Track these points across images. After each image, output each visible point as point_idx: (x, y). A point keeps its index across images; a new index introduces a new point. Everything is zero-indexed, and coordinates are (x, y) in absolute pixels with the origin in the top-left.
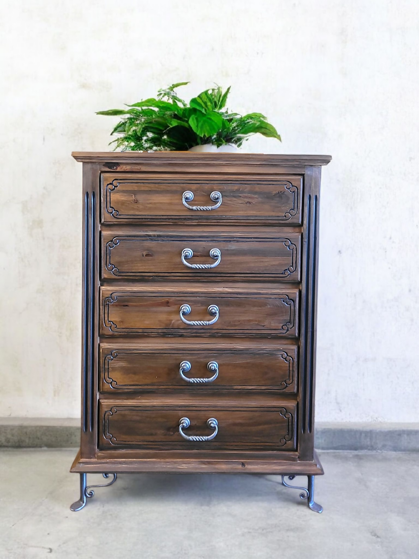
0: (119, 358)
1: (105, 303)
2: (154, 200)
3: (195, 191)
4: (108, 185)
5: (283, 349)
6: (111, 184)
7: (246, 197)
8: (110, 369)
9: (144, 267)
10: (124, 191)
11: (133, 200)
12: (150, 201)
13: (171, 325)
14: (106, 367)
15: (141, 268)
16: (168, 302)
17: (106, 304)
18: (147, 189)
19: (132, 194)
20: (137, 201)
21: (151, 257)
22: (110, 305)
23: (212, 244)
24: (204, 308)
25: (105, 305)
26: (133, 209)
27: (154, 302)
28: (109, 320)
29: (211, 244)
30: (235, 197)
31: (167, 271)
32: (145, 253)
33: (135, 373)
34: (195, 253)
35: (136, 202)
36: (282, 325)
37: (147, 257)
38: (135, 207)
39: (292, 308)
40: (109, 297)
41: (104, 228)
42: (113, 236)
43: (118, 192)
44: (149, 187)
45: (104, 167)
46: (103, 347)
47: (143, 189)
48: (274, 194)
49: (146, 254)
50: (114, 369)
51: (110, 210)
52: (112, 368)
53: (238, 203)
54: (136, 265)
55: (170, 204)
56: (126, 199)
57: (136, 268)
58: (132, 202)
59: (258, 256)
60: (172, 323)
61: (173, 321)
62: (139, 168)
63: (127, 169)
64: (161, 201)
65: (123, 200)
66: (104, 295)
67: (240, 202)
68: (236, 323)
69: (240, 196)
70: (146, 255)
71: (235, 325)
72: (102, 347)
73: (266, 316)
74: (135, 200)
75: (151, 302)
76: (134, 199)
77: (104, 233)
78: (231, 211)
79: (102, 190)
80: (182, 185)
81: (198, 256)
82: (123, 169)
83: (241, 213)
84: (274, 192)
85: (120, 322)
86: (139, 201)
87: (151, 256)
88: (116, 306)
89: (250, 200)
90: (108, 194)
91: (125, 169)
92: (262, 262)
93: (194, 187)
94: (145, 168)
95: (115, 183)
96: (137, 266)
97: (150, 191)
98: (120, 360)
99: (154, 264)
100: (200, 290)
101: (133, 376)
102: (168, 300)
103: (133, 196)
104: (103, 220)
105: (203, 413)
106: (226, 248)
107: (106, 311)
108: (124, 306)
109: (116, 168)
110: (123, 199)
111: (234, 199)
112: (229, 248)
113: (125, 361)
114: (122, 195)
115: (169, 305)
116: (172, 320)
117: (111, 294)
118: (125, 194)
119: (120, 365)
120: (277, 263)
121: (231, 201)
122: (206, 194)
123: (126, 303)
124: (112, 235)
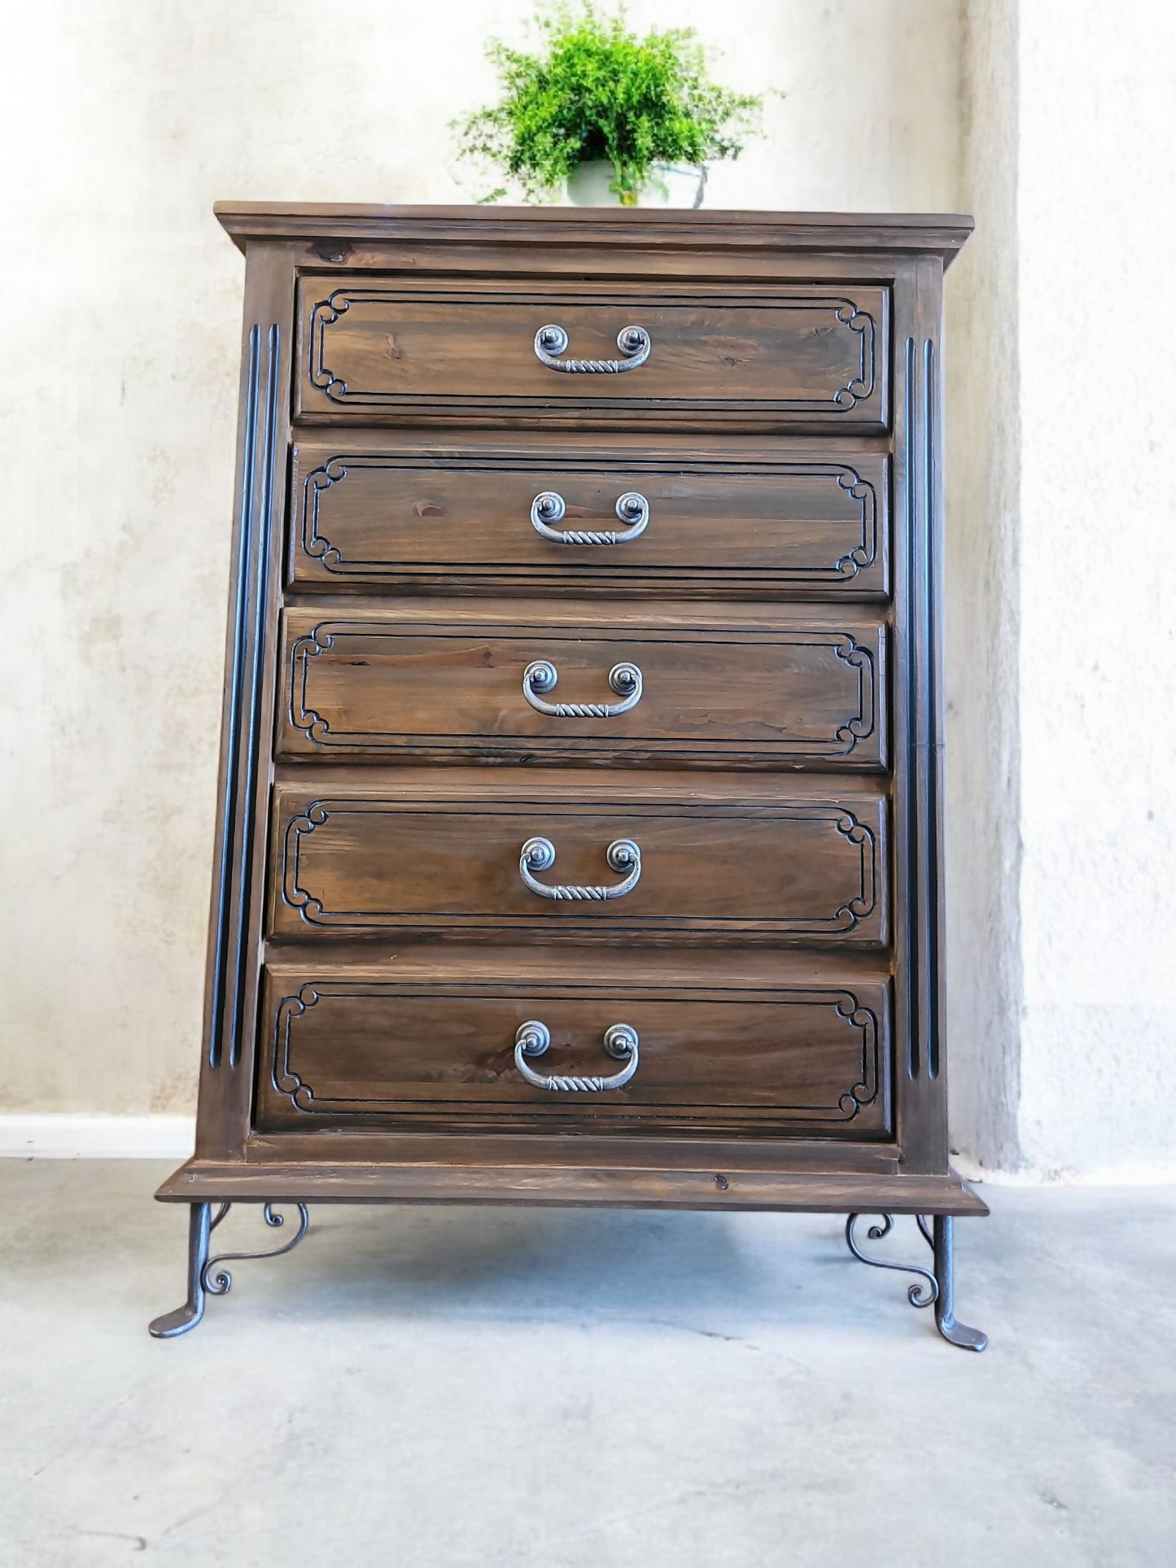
0: (334, 826)
1: (296, 656)
2: (450, 351)
3: (572, 326)
4: (319, 305)
5: (840, 802)
6: (326, 303)
7: (722, 345)
8: (304, 860)
9: (418, 548)
10: (362, 326)
11: (391, 350)
12: (439, 355)
13: (497, 724)
14: (292, 853)
15: (409, 549)
16: (487, 655)
17: (298, 658)
18: (430, 318)
19: (387, 334)
20: (401, 352)
21: (440, 518)
22: (313, 662)
23: (621, 480)
24: (595, 672)
25: (296, 659)
26: (390, 376)
27: (446, 653)
28: (307, 708)
29: (618, 479)
30: (688, 343)
31: (489, 558)
32: (420, 506)
33: (380, 876)
34: (571, 507)
35: (398, 356)
36: (836, 727)
37: (426, 518)
38: (394, 371)
39: (867, 673)
40: (310, 637)
41: (301, 433)
42: (328, 455)
43: (347, 326)
44: (438, 314)
45: (310, 255)
46: (283, 792)
47: (418, 318)
48: (804, 334)
49: (424, 508)
50: (316, 861)
51: (321, 379)
52: (309, 857)
53: (700, 361)
54: (394, 540)
55: (499, 362)
56: (370, 348)
57: (395, 549)
58: (387, 356)
59: (760, 518)
60: (500, 718)
61: (502, 713)
62: (412, 261)
63: (374, 263)
64: (473, 355)
65: (360, 350)
66: (292, 630)
67: (706, 360)
68: (697, 721)
69: (705, 343)
70: (425, 513)
71: (694, 727)
72: (281, 791)
73: (786, 697)
74: (397, 350)
75: (439, 654)
76: (392, 346)
77: (301, 447)
78: (677, 384)
79: (300, 323)
80: (533, 308)
81: (580, 517)
82: (363, 262)
83: (707, 391)
84: (805, 331)
85: (339, 713)
86: (408, 355)
87: (439, 513)
88: (330, 663)
89: (733, 354)
90: (317, 332)
91: (371, 262)
92: (774, 534)
93: (569, 314)
94: (427, 259)
95: (338, 302)
96: (397, 543)
97: (440, 324)
98: (336, 833)
99: (450, 539)
100: (586, 619)
101: (375, 882)
102: (487, 646)
103: (391, 340)
104: (299, 409)
105: (591, 1006)
106: (666, 494)
107: (299, 680)
108: (353, 664)
109: (344, 260)
110: (360, 346)
111: (688, 350)
112: (673, 494)
113: (351, 835)
114: (358, 336)
115: (491, 661)
116: (499, 710)
117: (315, 626)
118: (368, 334)
119: (334, 848)
120: (816, 538)
121: (678, 356)
122: (604, 336)
123: (360, 657)
124: (324, 452)
